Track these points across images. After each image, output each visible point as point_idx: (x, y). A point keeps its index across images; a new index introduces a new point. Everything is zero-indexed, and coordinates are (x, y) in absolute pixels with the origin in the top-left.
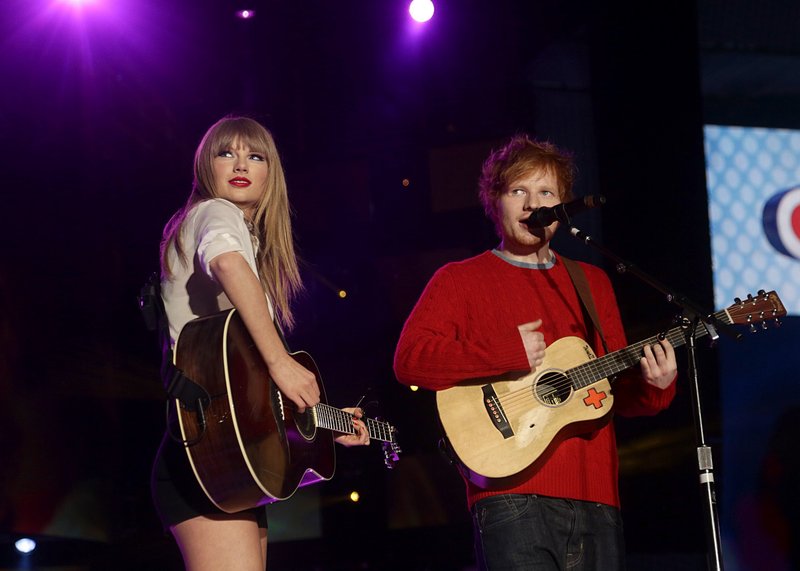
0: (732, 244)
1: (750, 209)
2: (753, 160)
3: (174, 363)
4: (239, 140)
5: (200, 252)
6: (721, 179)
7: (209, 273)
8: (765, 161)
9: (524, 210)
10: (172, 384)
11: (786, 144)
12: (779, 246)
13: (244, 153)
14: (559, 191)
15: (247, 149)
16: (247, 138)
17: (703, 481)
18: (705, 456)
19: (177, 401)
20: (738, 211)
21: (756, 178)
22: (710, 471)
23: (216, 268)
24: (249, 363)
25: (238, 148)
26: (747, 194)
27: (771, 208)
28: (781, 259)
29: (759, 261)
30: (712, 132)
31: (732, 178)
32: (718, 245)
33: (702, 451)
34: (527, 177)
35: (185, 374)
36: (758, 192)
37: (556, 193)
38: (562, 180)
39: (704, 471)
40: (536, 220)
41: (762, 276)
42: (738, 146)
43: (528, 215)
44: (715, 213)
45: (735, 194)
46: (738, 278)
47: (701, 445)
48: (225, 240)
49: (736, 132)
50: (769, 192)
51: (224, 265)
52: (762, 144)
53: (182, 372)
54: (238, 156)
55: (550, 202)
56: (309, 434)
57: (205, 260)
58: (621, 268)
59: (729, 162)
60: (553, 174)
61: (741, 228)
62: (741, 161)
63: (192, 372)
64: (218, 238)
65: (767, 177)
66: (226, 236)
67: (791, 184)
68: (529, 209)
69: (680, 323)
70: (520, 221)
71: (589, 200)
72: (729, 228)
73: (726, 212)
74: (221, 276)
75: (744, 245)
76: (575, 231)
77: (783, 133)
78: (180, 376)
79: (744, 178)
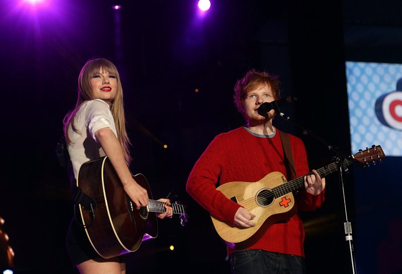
0: (360, 121)
1: (368, 103)
2: (370, 79)
3: (77, 185)
4: (103, 69)
5: (90, 127)
6: (354, 88)
7: (94, 138)
8: (376, 79)
9: (256, 104)
10: (77, 197)
11: (387, 71)
12: (383, 122)
13: (106, 75)
14: (273, 94)
15: (108, 73)
16: (107, 68)
17: (347, 240)
18: (348, 227)
19: (80, 205)
20: (363, 104)
21: (372, 87)
22: (351, 234)
23: (98, 135)
24: (115, 184)
25: (103, 73)
26: (367, 96)
27: (379, 102)
28: (385, 128)
29: (374, 129)
30: (349, 65)
31: (360, 88)
32: (353, 121)
33: (346, 224)
34: (256, 88)
35: (83, 191)
36: (373, 95)
37: (271, 95)
38: (274, 89)
39: (347, 235)
40: (263, 108)
41: (375, 137)
42: (363, 71)
43: (259, 106)
44: (351, 105)
45: (361, 96)
46: (363, 137)
47: (346, 222)
48: (103, 122)
49: (362, 65)
50: (378, 94)
51: (102, 134)
52: (374, 70)
53: (81, 190)
54: (103, 77)
55: (270, 100)
56: (145, 216)
57: (92, 132)
58: (305, 133)
59: (358, 80)
60: (269, 86)
61: (365, 113)
62: (364, 79)
63: (87, 190)
64: (99, 120)
65: (377, 87)
66: (103, 120)
67: (389, 91)
68: (259, 103)
69: (335, 161)
70: (255, 110)
71: (289, 99)
72: (358, 113)
73: (357, 105)
74: (100, 139)
75: (366, 121)
76: (282, 114)
77: (385, 65)
78: (81, 192)
79: (366, 88)
